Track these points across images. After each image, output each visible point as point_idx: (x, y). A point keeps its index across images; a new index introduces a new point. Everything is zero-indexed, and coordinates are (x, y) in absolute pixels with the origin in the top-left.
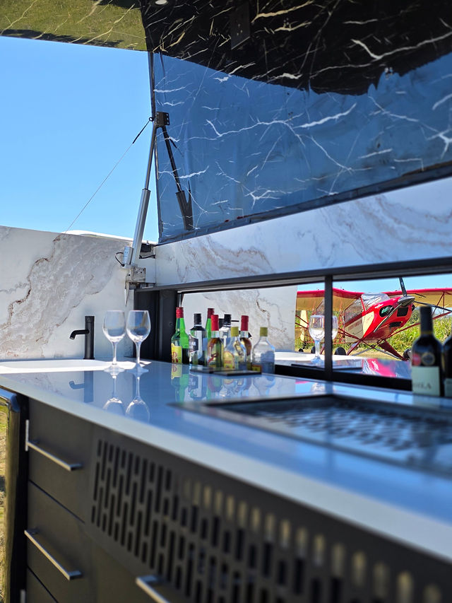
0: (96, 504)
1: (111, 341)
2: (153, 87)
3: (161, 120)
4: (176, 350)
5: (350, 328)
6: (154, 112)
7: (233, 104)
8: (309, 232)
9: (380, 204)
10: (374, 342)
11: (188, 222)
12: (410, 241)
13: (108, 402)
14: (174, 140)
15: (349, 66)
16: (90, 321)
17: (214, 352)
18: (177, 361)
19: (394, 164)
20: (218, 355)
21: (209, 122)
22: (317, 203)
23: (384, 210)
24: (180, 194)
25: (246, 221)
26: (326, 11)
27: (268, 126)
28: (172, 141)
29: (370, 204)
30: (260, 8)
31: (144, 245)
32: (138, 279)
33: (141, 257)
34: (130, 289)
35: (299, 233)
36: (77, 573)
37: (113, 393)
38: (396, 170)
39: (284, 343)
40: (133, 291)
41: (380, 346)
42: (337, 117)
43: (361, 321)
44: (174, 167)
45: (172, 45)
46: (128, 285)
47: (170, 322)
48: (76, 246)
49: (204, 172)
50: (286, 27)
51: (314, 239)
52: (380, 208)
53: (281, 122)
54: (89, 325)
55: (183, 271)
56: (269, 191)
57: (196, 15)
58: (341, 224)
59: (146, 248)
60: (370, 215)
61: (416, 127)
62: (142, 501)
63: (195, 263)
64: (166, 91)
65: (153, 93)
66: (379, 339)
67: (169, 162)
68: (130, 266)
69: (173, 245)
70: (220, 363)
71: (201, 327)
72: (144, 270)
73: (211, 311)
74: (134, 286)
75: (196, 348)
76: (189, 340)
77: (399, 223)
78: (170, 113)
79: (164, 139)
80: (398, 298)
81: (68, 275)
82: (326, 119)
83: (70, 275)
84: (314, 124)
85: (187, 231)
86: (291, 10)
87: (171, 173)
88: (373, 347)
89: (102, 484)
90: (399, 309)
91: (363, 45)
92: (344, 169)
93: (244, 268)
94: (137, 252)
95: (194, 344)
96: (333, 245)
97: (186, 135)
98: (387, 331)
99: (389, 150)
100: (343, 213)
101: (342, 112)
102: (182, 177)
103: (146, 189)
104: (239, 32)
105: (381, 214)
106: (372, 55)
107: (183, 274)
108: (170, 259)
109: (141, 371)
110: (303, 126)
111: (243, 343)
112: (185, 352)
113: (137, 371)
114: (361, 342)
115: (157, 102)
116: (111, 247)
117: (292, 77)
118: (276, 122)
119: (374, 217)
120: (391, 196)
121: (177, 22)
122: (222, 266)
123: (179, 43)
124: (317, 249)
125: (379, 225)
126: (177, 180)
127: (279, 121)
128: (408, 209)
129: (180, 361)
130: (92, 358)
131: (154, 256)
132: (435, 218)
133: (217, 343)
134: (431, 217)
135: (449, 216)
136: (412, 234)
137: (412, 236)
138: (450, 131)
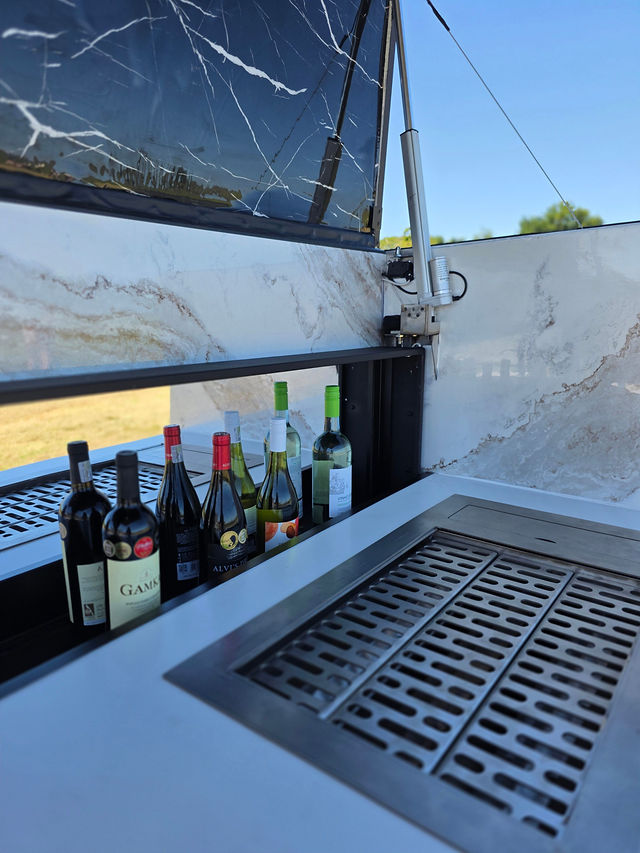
132: (64, 285)
134: (54, 280)
135: (94, 288)
136: (10, 309)
137: (13, 313)
138: (42, 109)
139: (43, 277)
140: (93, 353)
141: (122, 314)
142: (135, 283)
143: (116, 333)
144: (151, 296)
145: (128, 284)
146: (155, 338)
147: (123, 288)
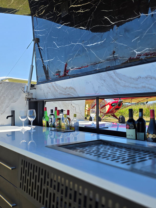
0: (22, 182)
1: (22, 120)
2: (33, 29)
3: (37, 41)
4: (44, 122)
5: (102, 110)
6: (34, 38)
7: (63, 37)
8: (90, 82)
9: (115, 73)
10: (110, 115)
11: (47, 77)
12: (125, 86)
13: (21, 142)
14: (42, 48)
15: (103, 25)
16: (13, 112)
17: (58, 123)
18: (45, 126)
19: (119, 60)
20: (59, 124)
21: (54, 42)
22: (93, 72)
23: (116, 75)
24: (44, 67)
25: (68, 78)
26: (95, 6)
27: (75, 45)
28: (41, 48)
29: (111, 74)
30: (72, 3)
31: (31, 85)
32: (30, 97)
33: (31, 89)
34: (27, 100)
35: (87, 82)
36: (15, 205)
37: (23, 139)
38: (120, 62)
39: (81, 118)
40: (28, 101)
41: (112, 116)
42: (99, 43)
43: (106, 108)
44: (42, 57)
45: (40, 14)
46: (26, 99)
47: (41, 112)
48: (7, 86)
49: (52, 60)
50: (81, 11)
51: (92, 84)
52: (115, 75)
53: (80, 44)
54: (13, 113)
55: (46, 94)
56: (76, 67)
57: (49, 4)
58: (101, 80)
59: (32, 86)
60: (111, 77)
61: (126, 48)
62: (39, 181)
63: (50, 92)
64: (38, 31)
65: (33, 31)
66: (112, 113)
67: (40, 56)
68: (27, 92)
69: (42, 85)
70: (60, 126)
71: (53, 114)
72: (32, 94)
73: (56, 108)
74: (28, 99)
75: (51, 121)
76: (49, 119)
77: (121, 80)
78: (40, 38)
79: (38, 48)
80: (118, 101)
81: (4, 96)
82: (95, 43)
83: (5, 96)
84: (91, 45)
85: (47, 80)
86: (83, 5)
87: (41, 59)
88: (109, 116)
89: (24, 175)
90: (119, 104)
91: (108, 19)
92: (102, 61)
93: (68, 94)
94: (29, 87)
95: (51, 120)
96: (99, 87)
97: (46, 47)
98: (114, 111)
99: (117, 55)
100: (102, 76)
101: (101, 41)
102: (45, 61)
103: (32, 65)
104: (65, 12)
105: (115, 77)
106: (111, 22)
107: (46, 96)
108: (41, 90)
109: (33, 130)
110: (87, 45)
111: (68, 119)
112: (47, 122)
113: (31, 131)
114: (105, 115)
115: (35, 34)
116: (20, 86)
117: (83, 28)
118: (78, 43)
119: (113, 78)
120: (118, 71)
121: (42, 6)
122: (60, 93)
123: (43, 14)
124: (93, 88)
125: (114, 80)
126: (43, 62)
127: (79, 43)
128: (124, 75)
129: (46, 126)
130: (14, 125)
131: (35, 89)
132: (133, 79)
133: (59, 120)
134: (132, 78)
135: (138, 79)
136: (125, 84)
137: (125, 85)
138: (138, 50)
139: (130, 78)
140: (137, 91)
141: (143, 83)
142: (146, 76)
143: (141, 87)
144: (149, 78)
145: (144, 77)
146: (149, 87)
147: (143, 78)
